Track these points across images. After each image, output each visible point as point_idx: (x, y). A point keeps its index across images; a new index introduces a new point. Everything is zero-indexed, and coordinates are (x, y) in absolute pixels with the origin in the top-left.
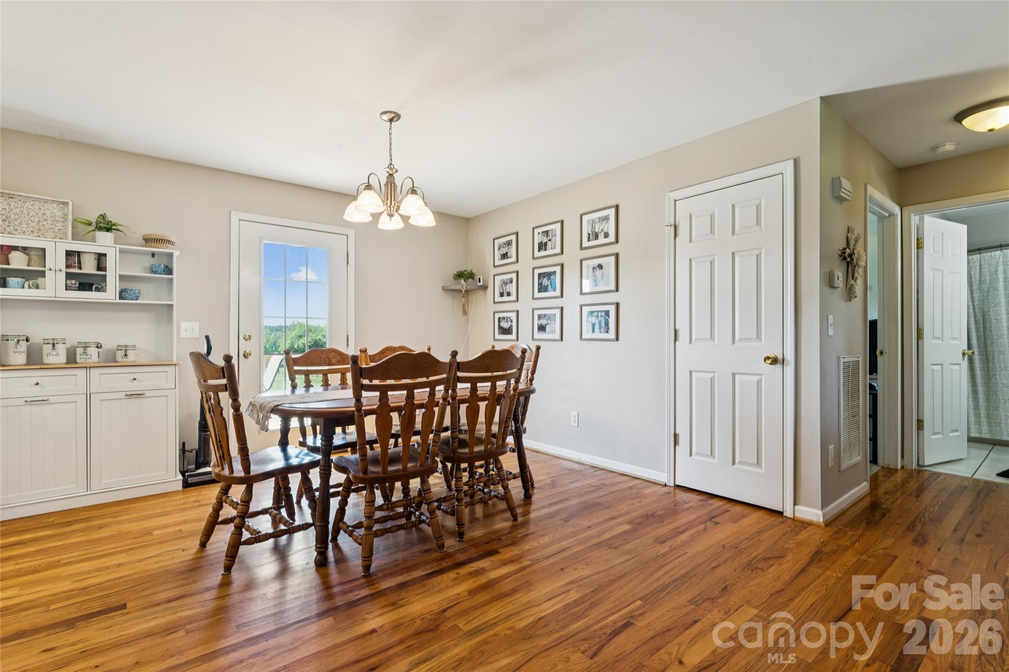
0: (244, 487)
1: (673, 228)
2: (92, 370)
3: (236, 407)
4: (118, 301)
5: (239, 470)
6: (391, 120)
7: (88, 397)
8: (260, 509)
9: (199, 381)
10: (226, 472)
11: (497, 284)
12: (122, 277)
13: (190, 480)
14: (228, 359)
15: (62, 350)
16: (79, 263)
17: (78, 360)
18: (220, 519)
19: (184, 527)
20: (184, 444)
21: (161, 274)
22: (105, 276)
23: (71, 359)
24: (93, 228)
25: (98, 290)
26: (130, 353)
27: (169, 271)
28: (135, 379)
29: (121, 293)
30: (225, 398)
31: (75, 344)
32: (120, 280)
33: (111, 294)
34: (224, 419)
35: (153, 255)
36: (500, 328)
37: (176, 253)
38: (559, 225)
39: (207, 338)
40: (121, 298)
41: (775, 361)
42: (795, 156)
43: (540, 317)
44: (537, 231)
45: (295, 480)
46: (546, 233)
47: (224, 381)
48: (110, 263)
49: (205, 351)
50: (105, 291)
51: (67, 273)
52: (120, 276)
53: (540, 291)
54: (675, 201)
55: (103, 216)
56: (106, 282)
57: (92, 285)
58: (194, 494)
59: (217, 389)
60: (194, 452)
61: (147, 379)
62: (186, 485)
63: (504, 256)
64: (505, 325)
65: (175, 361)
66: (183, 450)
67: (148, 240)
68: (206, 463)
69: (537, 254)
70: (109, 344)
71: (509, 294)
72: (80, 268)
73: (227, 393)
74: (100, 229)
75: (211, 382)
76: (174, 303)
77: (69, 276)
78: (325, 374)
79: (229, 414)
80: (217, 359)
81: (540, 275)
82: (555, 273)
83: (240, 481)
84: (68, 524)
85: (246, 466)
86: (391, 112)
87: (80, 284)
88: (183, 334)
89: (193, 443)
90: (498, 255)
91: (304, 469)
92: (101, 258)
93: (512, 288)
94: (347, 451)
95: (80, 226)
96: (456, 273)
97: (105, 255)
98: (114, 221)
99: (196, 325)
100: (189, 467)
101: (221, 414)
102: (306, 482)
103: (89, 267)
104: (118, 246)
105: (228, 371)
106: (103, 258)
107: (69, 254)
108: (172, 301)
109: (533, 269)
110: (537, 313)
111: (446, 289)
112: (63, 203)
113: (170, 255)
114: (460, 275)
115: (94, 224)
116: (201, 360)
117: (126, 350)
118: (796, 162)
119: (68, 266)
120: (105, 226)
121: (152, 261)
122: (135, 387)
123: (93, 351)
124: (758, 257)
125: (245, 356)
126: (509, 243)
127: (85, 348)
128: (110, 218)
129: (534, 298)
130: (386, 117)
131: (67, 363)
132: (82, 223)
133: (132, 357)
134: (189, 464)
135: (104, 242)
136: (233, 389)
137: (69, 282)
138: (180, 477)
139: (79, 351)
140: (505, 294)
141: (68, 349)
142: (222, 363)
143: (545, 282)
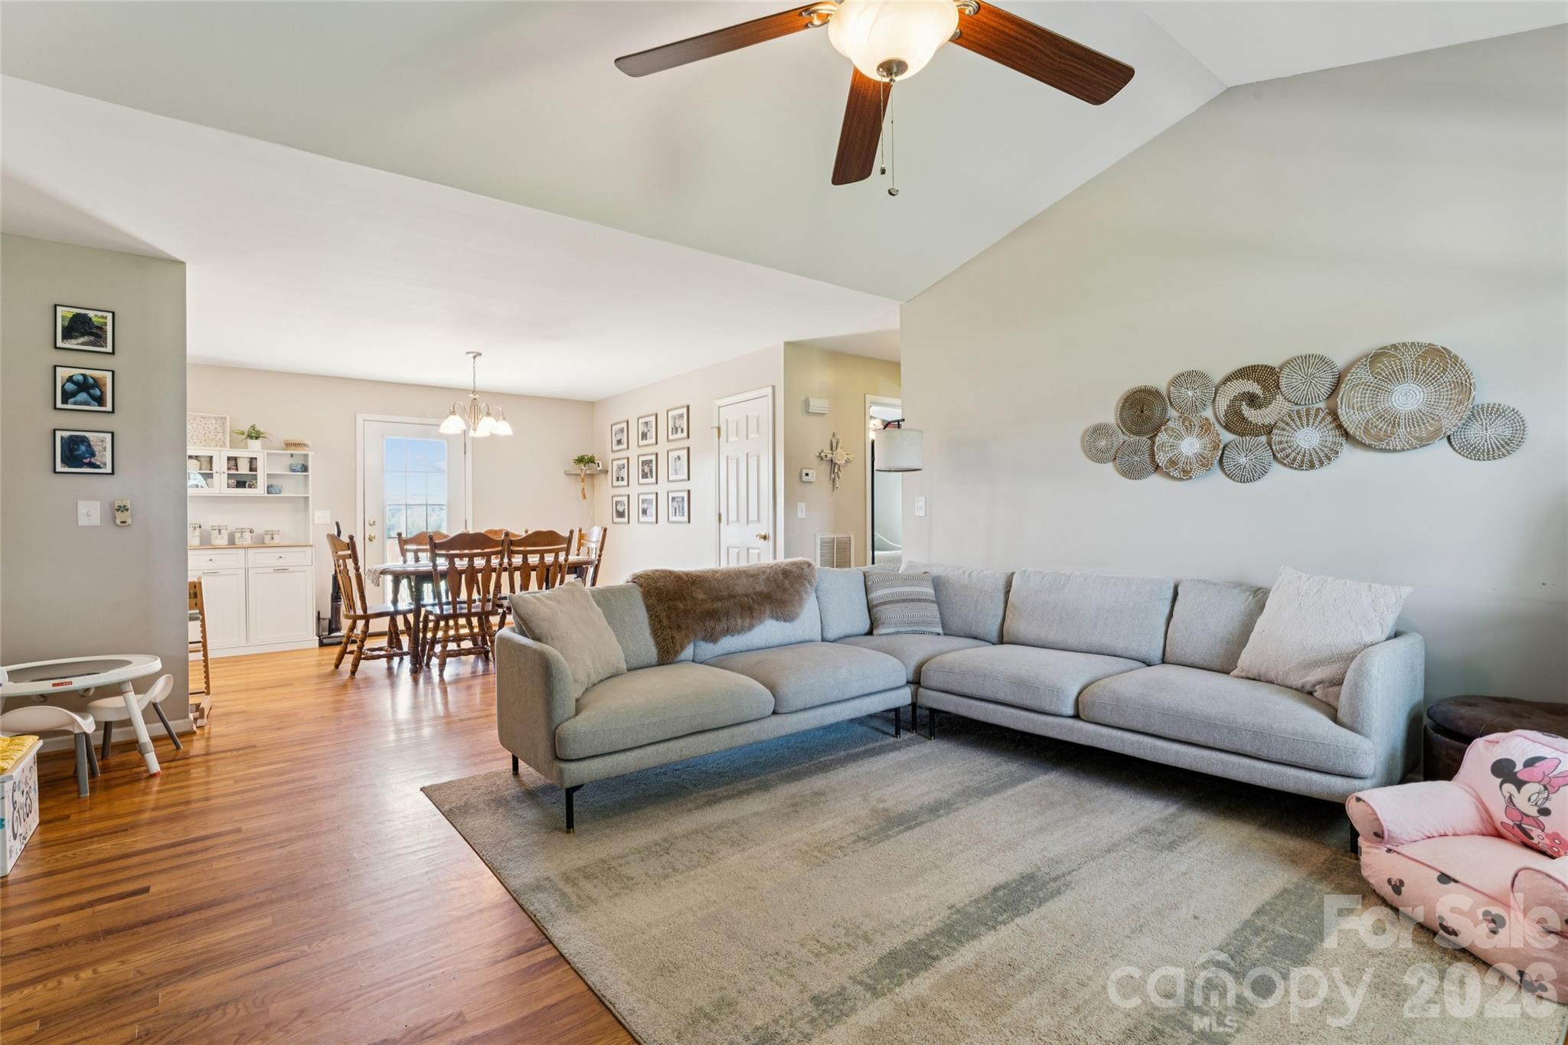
0: (364, 621)
1: (717, 430)
2: (250, 550)
3: (357, 569)
4: (266, 495)
5: (360, 612)
6: (475, 357)
7: (247, 571)
8: (377, 647)
9: (333, 553)
10: (352, 613)
11: (615, 468)
12: (269, 476)
13: (325, 641)
14: (351, 538)
15: (225, 534)
16: (237, 466)
17: (236, 542)
18: (348, 651)
19: (322, 662)
20: (319, 613)
21: (298, 471)
22: (256, 475)
23: (232, 542)
24: (245, 436)
25: (250, 487)
26: (275, 536)
27: (305, 469)
28: (281, 557)
29: (268, 487)
30: (350, 563)
31: (234, 530)
32: (268, 477)
33: (260, 490)
34: (350, 577)
35: (292, 455)
36: (617, 511)
37: (311, 454)
38: (654, 417)
39: (337, 524)
40: (268, 493)
41: (765, 538)
42: (772, 384)
43: (644, 501)
44: (641, 421)
45: (400, 619)
46: (646, 423)
47: (349, 552)
48: (260, 465)
49: (336, 534)
50: (256, 487)
51: (228, 474)
52: (268, 474)
53: (643, 478)
54: (719, 407)
55: (253, 427)
56: (256, 480)
57: (245, 482)
58: (327, 650)
59: (344, 558)
60: (328, 620)
61: (291, 557)
62: (322, 644)
63: (619, 442)
64: (620, 509)
65: (311, 543)
66: (319, 618)
67: (289, 445)
68: (338, 629)
69: (641, 443)
70: (259, 530)
71: (623, 479)
72: (237, 469)
73: (351, 560)
74: (250, 437)
75: (340, 553)
76: (310, 495)
77: (230, 476)
78: (416, 552)
79: (352, 573)
80: (345, 538)
81: (643, 462)
82: (652, 461)
83: (361, 617)
84: (238, 661)
85: (365, 609)
86: (473, 352)
87: (237, 482)
88: (316, 522)
89: (327, 614)
90: (615, 442)
91: (404, 614)
92: (252, 460)
93: (624, 473)
94: (434, 599)
95: (236, 435)
96: (577, 458)
97: (256, 459)
98: (262, 431)
99: (328, 513)
100: (324, 633)
101: (348, 574)
102: (406, 621)
103: (244, 469)
104: (265, 451)
105: (352, 545)
106: (254, 460)
107: (229, 459)
108: (308, 493)
109: (639, 456)
110: (641, 497)
111: (568, 474)
112: (222, 418)
113: (306, 456)
114: (580, 460)
115: (246, 434)
116: (335, 539)
117: (272, 534)
118: (774, 387)
119: (229, 469)
120: (254, 435)
121: (291, 461)
122: (281, 563)
123: (247, 535)
124: (758, 458)
125: (370, 540)
126: (622, 430)
127: (242, 533)
128: (258, 428)
129: (639, 484)
130: (472, 355)
131: (229, 545)
132: (237, 433)
133: (277, 540)
134: (323, 631)
135: (255, 448)
136: (354, 557)
137: (229, 481)
138: (318, 638)
139: (238, 535)
140: (620, 479)
141: (229, 534)
142: (347, 541)
143: (647, 469)
